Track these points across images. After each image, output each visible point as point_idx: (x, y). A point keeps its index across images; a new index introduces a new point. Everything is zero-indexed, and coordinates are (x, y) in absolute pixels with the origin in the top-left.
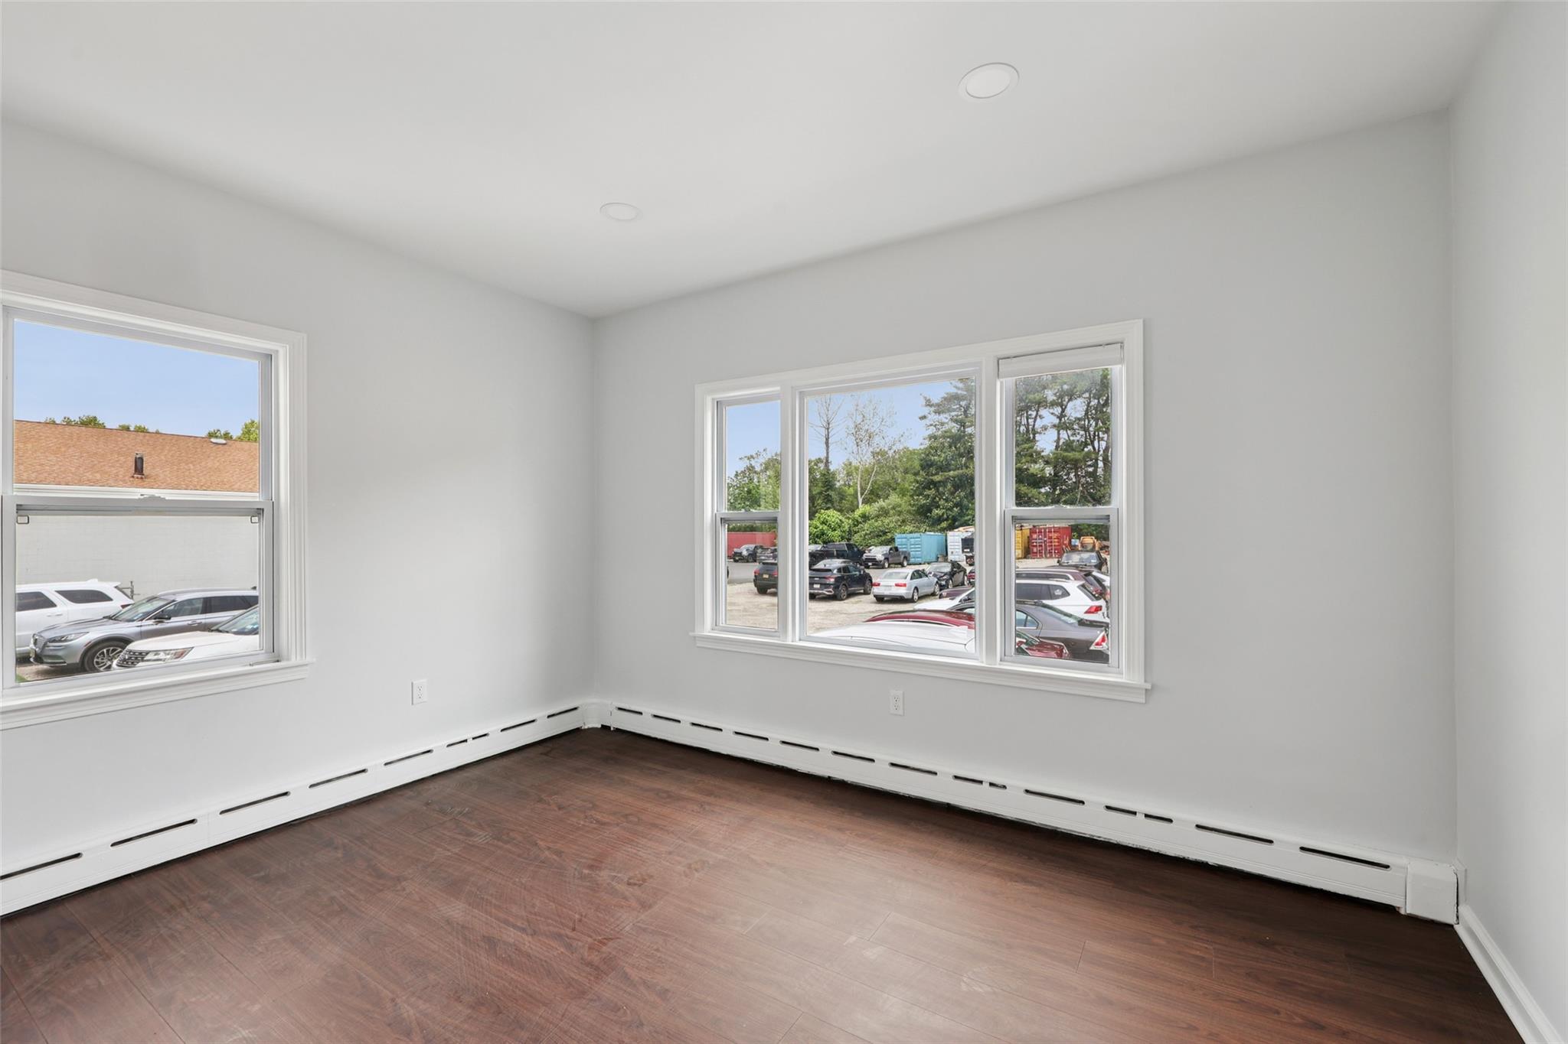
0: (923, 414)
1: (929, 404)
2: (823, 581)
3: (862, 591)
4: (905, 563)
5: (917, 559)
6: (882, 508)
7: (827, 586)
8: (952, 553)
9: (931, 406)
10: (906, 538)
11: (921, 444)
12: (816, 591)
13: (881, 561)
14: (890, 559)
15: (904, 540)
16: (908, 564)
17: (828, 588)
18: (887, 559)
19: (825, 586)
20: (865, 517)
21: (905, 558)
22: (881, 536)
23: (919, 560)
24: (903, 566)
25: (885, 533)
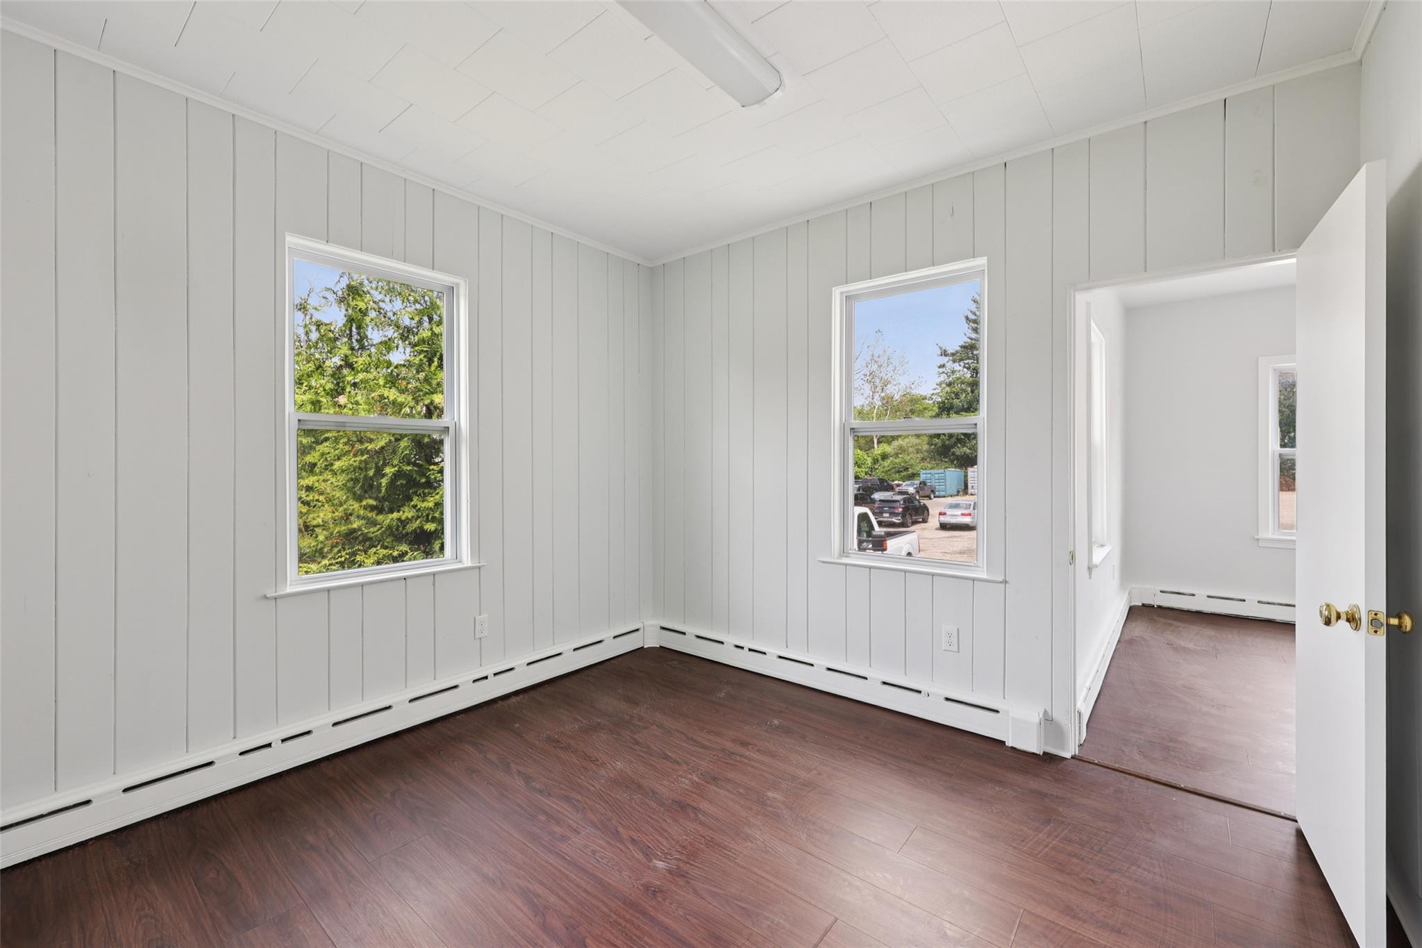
0: (942, 363)
1: (945, 353)
2: (892, 510)
3: (921, 520)
4: (932, 496)
5: (941, 493)
6: (901, 448)
7: (897, 515)
8: (972, 487)
9: (946, 355)
10: (930, 474)
11: (934, 389)
12: (885, 519)
13: (913, 494)
14: (920, 492)
15: (929, 475)
16: (935, 497)
17: (896, 516)
18: (918, 492)
19: (893, 514)
20: (884, 457)
21: (933, 491)
22: (901, 472)
23: (942, 493)
24: (930, 499)
25: (906, 469)
